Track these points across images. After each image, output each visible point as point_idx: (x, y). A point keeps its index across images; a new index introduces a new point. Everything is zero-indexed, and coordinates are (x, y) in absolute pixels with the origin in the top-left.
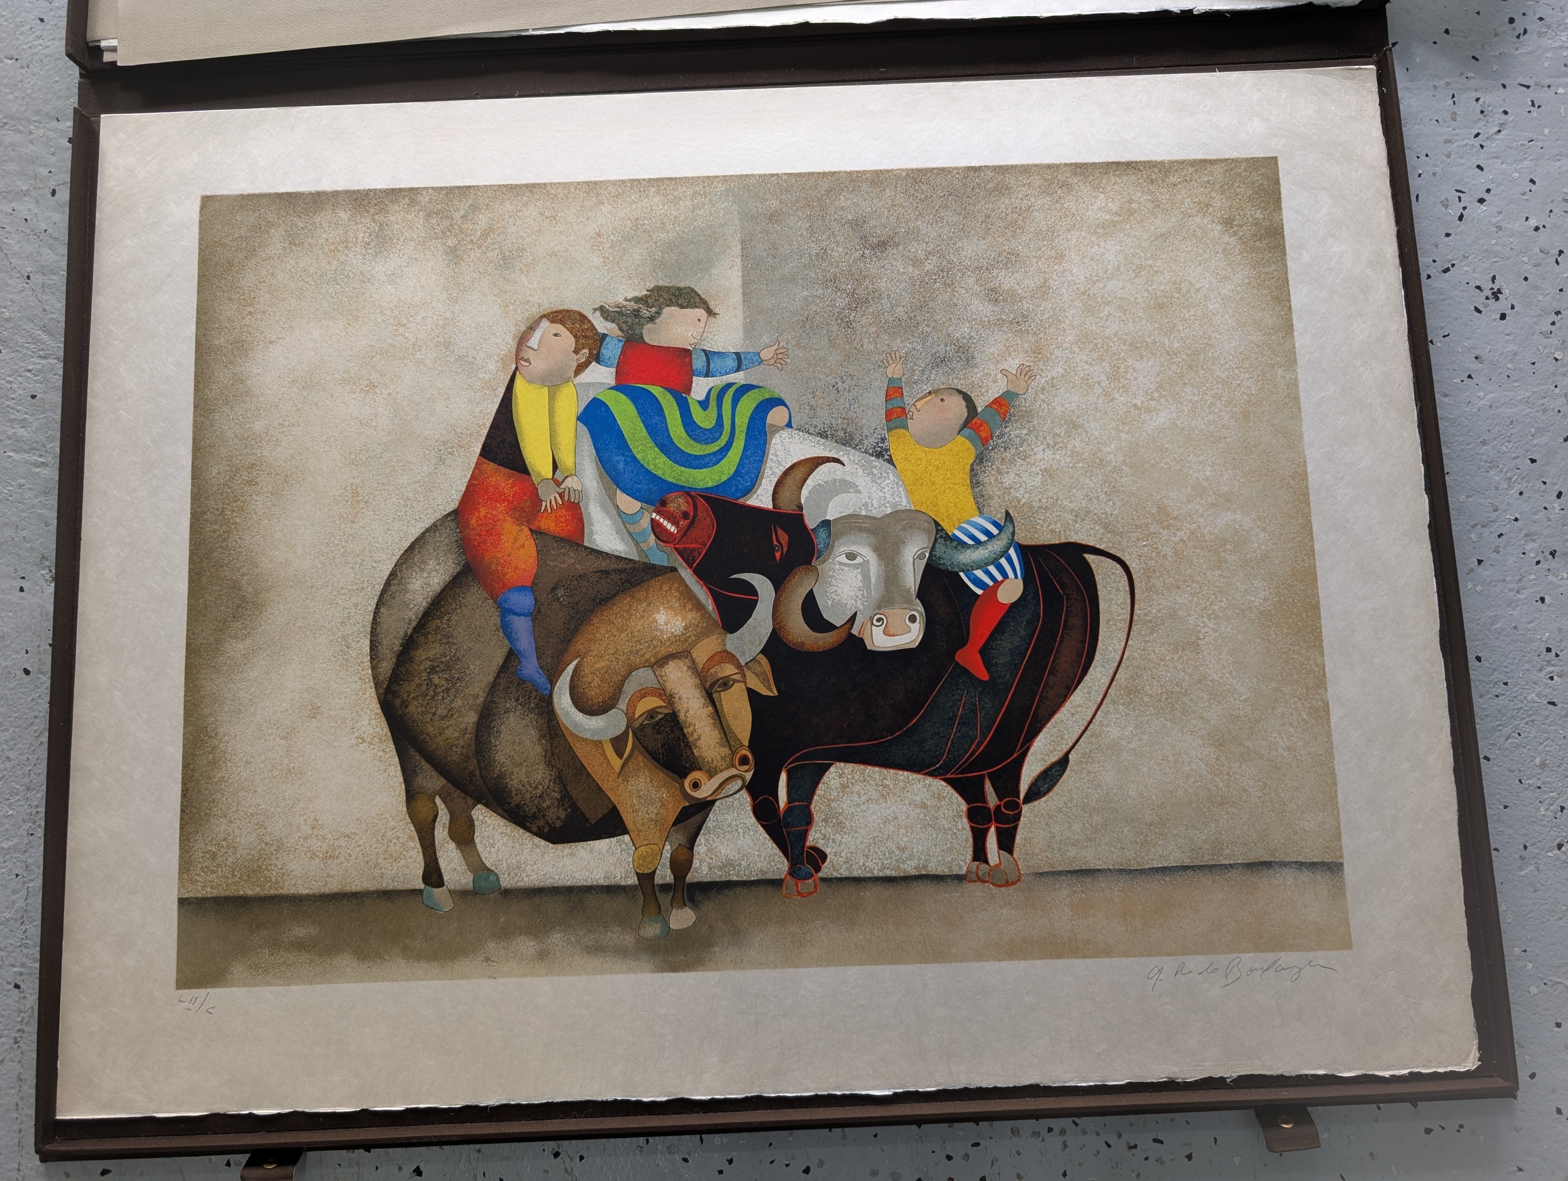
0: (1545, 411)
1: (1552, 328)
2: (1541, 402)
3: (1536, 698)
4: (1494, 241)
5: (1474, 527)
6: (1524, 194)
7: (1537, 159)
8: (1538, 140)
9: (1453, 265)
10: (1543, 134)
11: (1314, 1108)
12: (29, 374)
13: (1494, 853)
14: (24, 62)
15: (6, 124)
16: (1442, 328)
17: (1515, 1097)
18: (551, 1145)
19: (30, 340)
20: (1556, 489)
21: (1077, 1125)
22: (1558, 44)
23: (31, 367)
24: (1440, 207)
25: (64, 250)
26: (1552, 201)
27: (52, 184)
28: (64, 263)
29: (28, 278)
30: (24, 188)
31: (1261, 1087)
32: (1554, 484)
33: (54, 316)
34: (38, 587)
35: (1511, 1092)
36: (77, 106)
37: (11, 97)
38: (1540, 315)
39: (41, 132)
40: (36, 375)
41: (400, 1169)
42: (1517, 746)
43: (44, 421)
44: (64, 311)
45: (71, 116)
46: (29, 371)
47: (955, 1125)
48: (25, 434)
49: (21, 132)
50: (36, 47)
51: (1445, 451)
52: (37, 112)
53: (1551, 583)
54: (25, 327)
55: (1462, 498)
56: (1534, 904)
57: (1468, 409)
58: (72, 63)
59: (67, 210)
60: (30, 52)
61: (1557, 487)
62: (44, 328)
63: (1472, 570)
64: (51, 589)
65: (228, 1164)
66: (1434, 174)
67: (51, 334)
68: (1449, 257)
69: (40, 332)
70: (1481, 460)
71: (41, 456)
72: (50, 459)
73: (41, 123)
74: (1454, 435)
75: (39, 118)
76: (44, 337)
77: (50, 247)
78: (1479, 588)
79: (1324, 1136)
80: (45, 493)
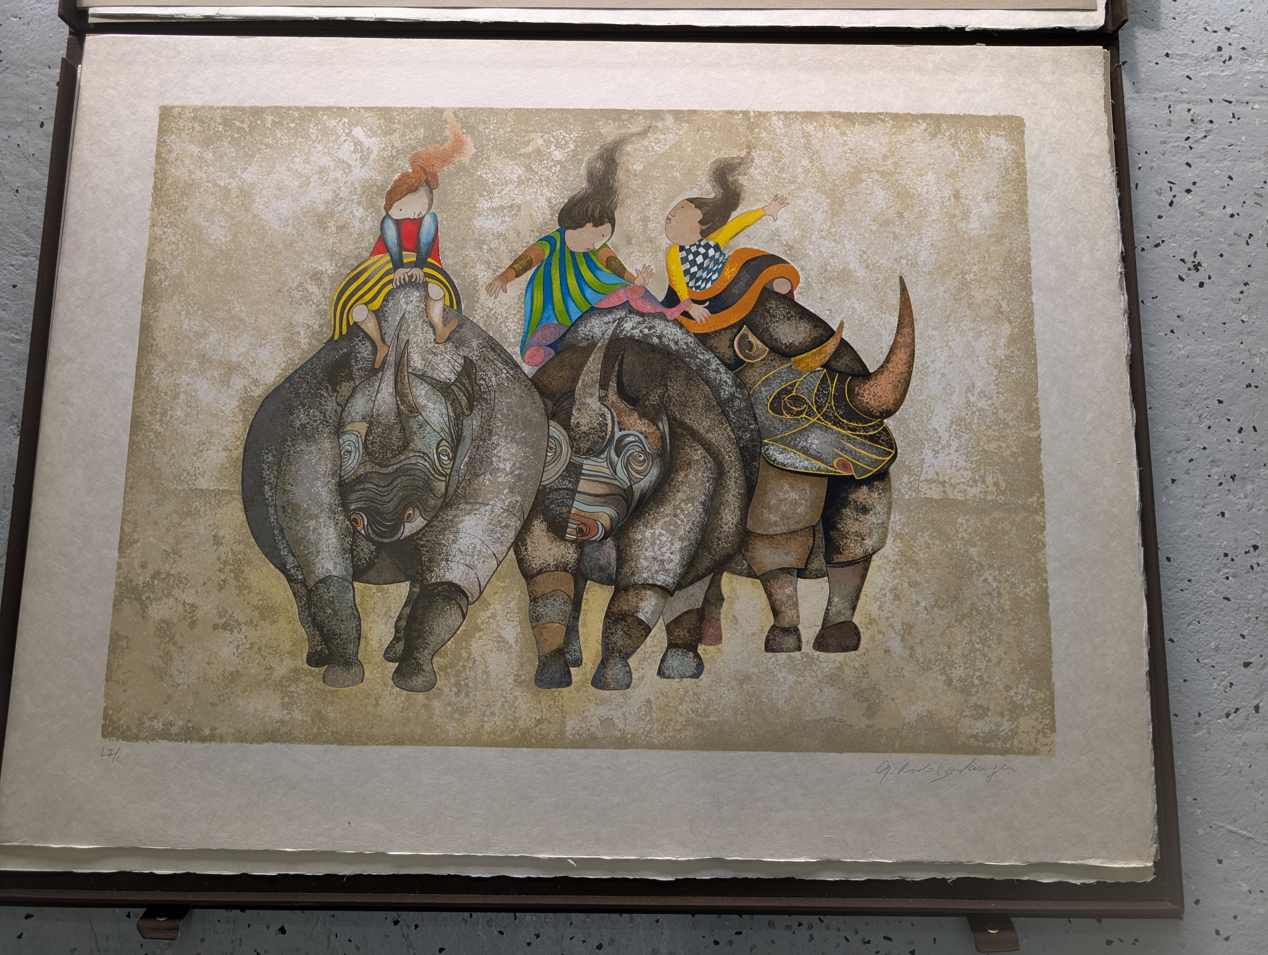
0: (1232, 362)
1: (1241, 296)
2: (1229, 355)
3: (1214, 594)
4: (1197, 224)
5: (1170, 452)
6: (1223, 188)
7: (1235, 160)
8: (1236, 145)
9: (1163, 241)
10: (1240, 140)
11: (1016, 919)
12: (12, 268)
13: (1173, 718)
14: (26, 20)
15: (8, 68)
16: (1152, 291)
17: (1182, 919)
18: (393, 915)
19: (15, 241)
20: (1238, 425)
21: (822, 921)
22: (1256, 69)
23: (14, 263)
24: (1155, 194)
25: (46, 171)
26: (1246, 195)
27: (41, 118)
28: (46, 182)
29: (17, 191)
30: (19, 120)
31: (974, 899)
32: (1237, 421)
33: (35, 223)
34: (7, 439)
35: (1178, 915)
36: (65, 57)
37: (14, 47)
38: (1231, 285)
39: (35, 76)
40: (17, 269)
41: (268, 927)
42: (1197, 632)
43: (21, 306)
44: (43, 219)
45: (60, 65)
46: (13, 265)
47: (723, 916)
48: (6, 315)
49: (19, 75)
50: (36, 8)
51: (1148, 389)
52: (33, 60)
53: (1230, 501)
54: (11, 230)
55: (1161, 428)
56: (1205, 761)
57: (1170, 357)
58: (63, 23)
59: (51, 139)
60: (31, 12)
61: (1238, 424)
62: (27, 232)
63: (1166, 487)
64: (17, 441)
65: (129, 916)
66: (1151, 168)
67: (32, 237)
68: (1160, 235)
69: (23, 235)
70: (1178, 399)
71: (17, 334)
72: (24, 337)
73: (35, 68)
74: (1157, 378)
75: (34, 65)
76: (27, 239)
77: (36, 168)
78: (1171, 502)
79: (1023, 942)
80: (19, 364)
